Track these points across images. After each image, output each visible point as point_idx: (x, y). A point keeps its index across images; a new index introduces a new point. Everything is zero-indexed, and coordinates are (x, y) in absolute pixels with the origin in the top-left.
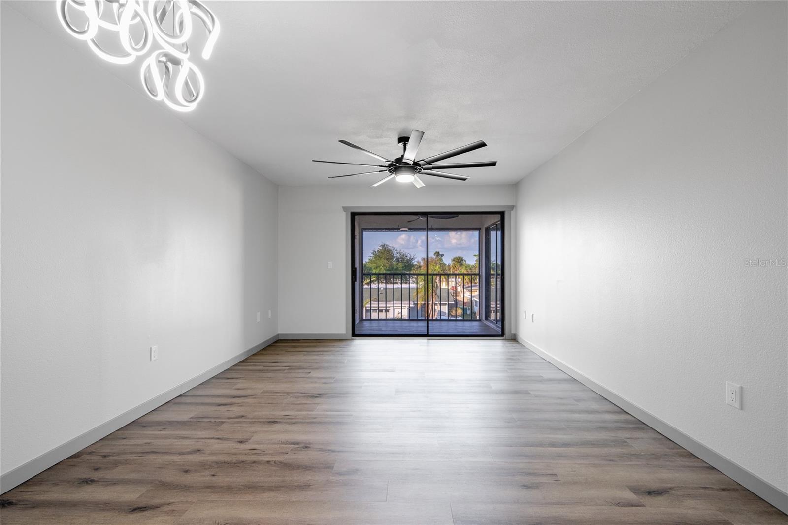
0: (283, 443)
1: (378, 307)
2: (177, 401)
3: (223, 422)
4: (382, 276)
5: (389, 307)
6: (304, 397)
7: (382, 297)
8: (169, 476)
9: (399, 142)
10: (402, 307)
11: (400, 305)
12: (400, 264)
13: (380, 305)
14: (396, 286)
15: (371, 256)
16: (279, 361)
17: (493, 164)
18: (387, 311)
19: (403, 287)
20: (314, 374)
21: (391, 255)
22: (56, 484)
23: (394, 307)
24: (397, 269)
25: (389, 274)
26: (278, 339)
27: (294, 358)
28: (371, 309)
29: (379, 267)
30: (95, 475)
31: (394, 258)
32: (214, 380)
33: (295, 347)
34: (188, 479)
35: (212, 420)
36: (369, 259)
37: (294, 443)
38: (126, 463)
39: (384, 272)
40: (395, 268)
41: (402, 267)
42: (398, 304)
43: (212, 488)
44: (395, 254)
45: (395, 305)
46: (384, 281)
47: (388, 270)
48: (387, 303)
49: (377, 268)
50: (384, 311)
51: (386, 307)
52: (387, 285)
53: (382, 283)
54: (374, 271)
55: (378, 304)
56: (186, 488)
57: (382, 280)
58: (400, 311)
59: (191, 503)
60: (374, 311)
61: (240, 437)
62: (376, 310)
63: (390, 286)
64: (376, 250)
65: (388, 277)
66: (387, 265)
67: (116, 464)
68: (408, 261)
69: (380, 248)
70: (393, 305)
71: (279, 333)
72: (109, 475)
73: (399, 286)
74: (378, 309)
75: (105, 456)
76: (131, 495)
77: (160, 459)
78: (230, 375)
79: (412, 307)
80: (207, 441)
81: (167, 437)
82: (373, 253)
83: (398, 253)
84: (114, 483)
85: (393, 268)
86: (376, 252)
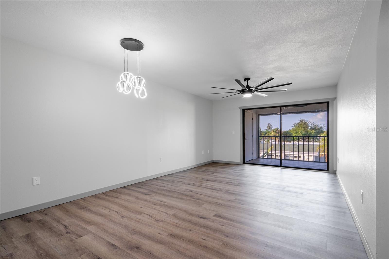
0: (186, 189)
1: (294, 155)
2: (168, 175)
3: (175, 182)
4: (300, 138)
5: (301, 155)
6: (204, 180)
7: (296, 149)
8: (155, 190)
9: (245, 81)
10: (309, 155)
11: (308, 154)
12: (313, 130)
13: (294, 154)
14: (310, 143)
15: (293, 127)
16: (206, 169)
17: (291, 84)
18: (299, 157)
19: (314, 144)
20: (215, 174)
21: (307, 126)
22: (134, 187)
23: (304, 155)
24: (311, 133)
25: (305, 137)
26: (213, 162)
27: (213, 168)
28: (289, 156)
29: (298, 133)
30: (141, 187)
31: (309, 127)
32: (182, 172)
33: (217, 165)
34: (158, 191)
35: (173, 181)
36: (292, 128)
37: (189, 190)
38: (148, 186)
39: (301, 135)
40: (309, 133)
41: (315, 133)
42: (306, 153)
43: (162, 194)
44: (310, 125)
45: (304, 154)
46: (302, 141)
47: (304, 134)
48: (299, 153)
49: (296, 133)
50: (297, 157)
51: (299, 155)
52: (304, 143)
53: (301, 141)
54: (294, 135)
55: (294, 153)
56: (156, 193)
57: (300, 140)
58: (308, 158)
59: (155, 195)
60: (291, 157)
61: (176, 186)
62: (292, 156)
63: (306, 143)
64: (297, 123)
65: (304, 138)
66: (303, 131)
67: (146, 186)
68: (319, 129)
69: (299, 122)
70: (303, 154)
71: (214, 160)
72: (144, 187)
73: (312, 143)
74: (294, 156)
75: (145, 184)
76: (145, 191)
77: (155, 186)
78: (187, 171)
79: (316, 156)
80: (168, 185)
81: (160, 183)
82: (294, 125)
83: (312, 124)
84: (144, 189)
85: (307, 133)
86: (296, 124)
